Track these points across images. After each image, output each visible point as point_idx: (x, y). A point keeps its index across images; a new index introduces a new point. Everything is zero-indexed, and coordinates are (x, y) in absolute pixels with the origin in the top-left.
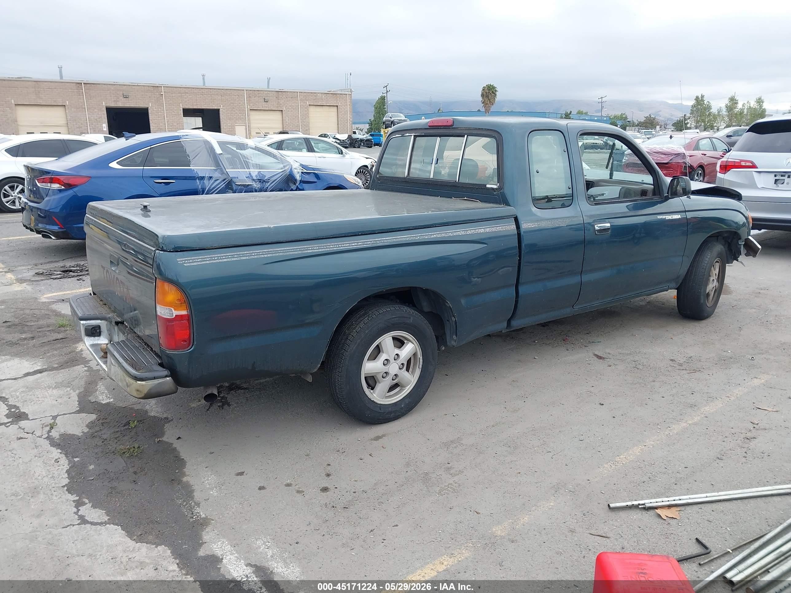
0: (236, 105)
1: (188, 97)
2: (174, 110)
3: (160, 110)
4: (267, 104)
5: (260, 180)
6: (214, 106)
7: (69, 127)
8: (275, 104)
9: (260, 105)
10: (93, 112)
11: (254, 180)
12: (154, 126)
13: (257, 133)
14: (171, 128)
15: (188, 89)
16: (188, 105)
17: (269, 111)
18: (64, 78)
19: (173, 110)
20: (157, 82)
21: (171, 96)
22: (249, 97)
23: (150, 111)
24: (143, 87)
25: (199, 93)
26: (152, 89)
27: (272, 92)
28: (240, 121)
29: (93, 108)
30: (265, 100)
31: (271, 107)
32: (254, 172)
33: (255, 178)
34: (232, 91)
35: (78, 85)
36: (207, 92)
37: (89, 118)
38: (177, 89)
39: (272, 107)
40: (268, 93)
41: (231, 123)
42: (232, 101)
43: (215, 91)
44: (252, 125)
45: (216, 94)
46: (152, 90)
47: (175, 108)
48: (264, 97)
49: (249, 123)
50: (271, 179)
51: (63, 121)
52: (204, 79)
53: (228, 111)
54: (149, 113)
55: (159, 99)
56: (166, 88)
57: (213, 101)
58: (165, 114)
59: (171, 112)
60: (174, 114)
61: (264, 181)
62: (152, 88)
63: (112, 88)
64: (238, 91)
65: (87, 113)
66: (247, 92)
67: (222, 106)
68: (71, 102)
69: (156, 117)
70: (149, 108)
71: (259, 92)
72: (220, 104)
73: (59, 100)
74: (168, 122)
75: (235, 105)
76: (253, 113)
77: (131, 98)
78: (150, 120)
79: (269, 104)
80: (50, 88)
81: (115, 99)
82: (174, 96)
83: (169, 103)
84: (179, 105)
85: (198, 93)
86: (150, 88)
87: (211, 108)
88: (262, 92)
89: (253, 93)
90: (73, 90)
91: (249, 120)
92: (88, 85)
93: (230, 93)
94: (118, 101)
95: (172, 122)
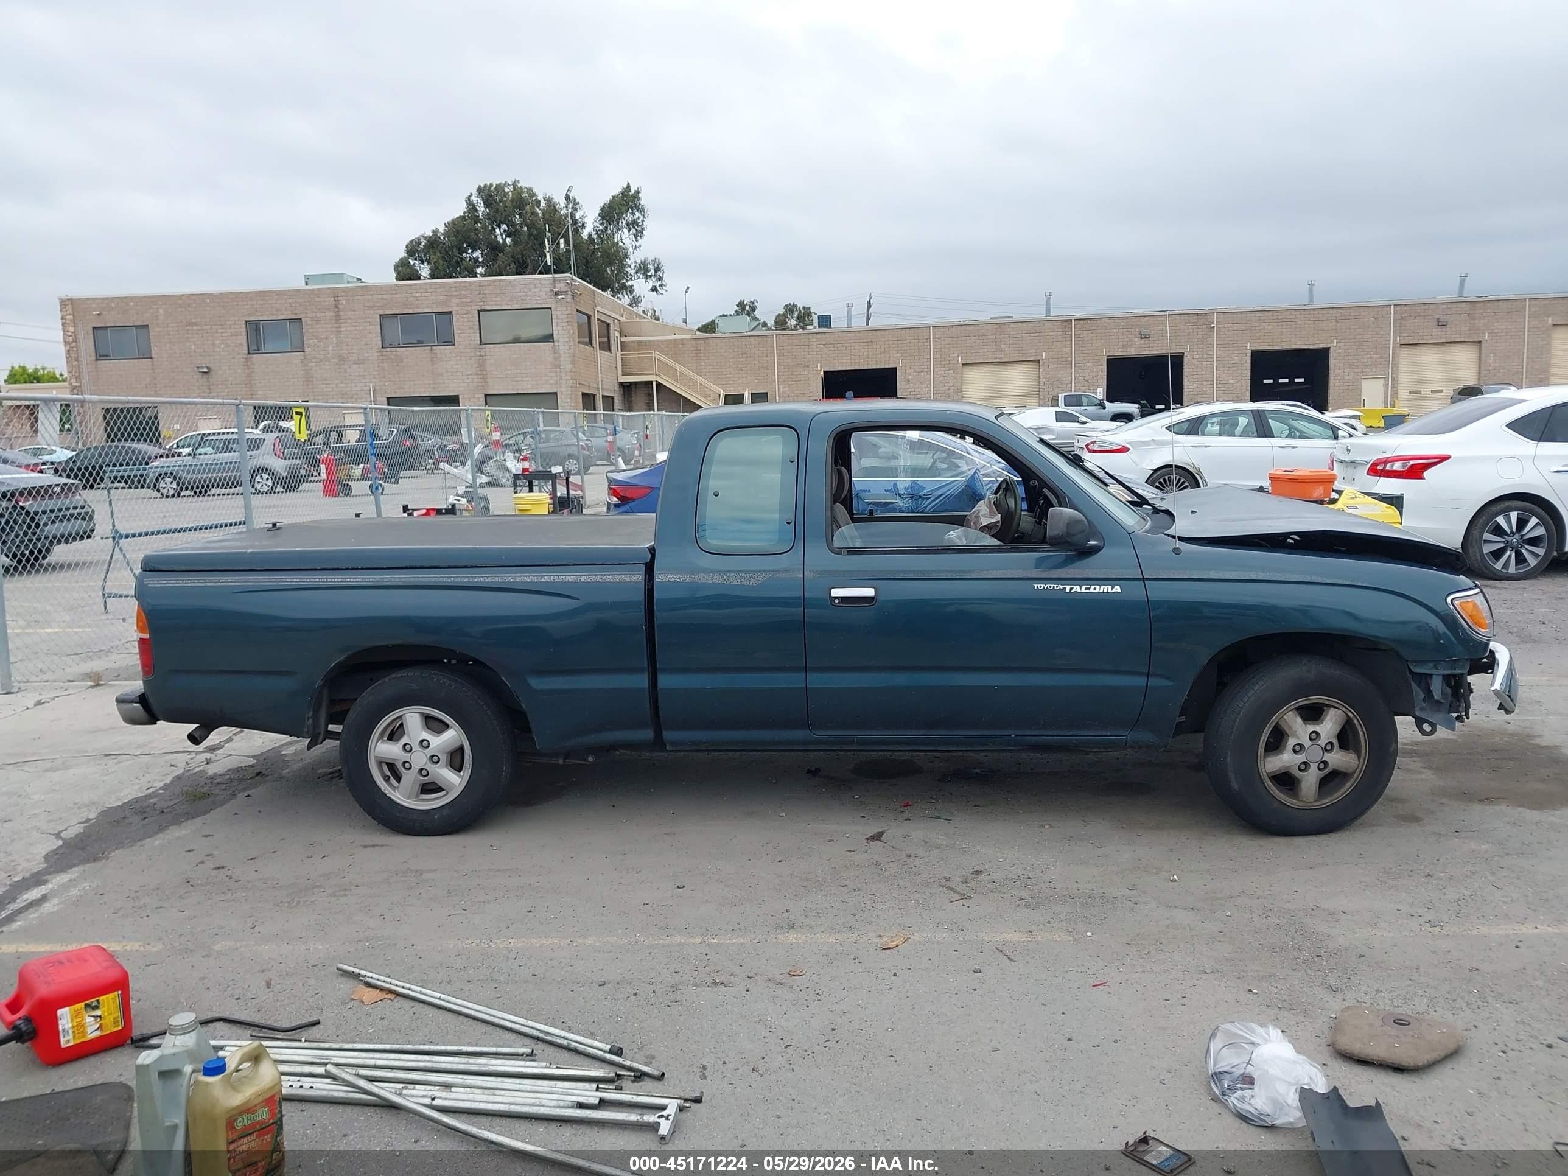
0: (1368, 337)
1: (1264, 329)
2: (1233, 355)
3: (1205, 356)
4: (1444, 330)
5: (912, 496)
6: (1318, 342)
7: (1041, 397)
8: (1463, 329)
9: (1426, 334)
10: (1085, 368)
11: (900, 495)
12: (1190, 387)
13: (1411, 392)
14: (1224, 389)
15: (1266, 314)
16: (1262, 344)
17: (1447, 345)
18: (1052, 314)
19: (1230, 355)
20: (1206, 307)
21: (1230, 329)
22: (1401, 319)
23: (1185, 361)
24: (1178, 318)
25: (1289, 320)
26: (1194, 319)
27: (1460, 305)
28: (1374, 370)
29: (1084, 362)
30: (1438, 322)
31: (1453, 337)
32: (904, 482)
33: (902, 492)
34: (1361, 310)
35: (1065, 323)
36: (1306, 316)
37: (1075, 380)
38: (1244, 315)
39: (1455, 336)
40: (1449, 306)
41: (1352, 374)
42: (1358, 330)
43: (1323, 312)
44: (1403, 377)
45: (1325, 318)
46: (1195, 321)
47: (1235, 352)
48: (1437, 317)
49: (1396, 371)
50: (934, 494)
51: (1032, 388)
52: (1311, 290)
53: (1349, 351)
54: (1185, 363)
55: (1205, 337)
56: (1221, 316)
57: (1318, 334)
58: (1215, 364)
59: (1226, 359)
60: (1232, 362)
61: (920, 497)
62: (1195, 317)
63: (1122, 324)
64: (1375, 309)
65: (1073, 371)
66: (1398, 308)
67: (1335, 341)
68: (1050, 354)
69: (1198, 370)
70: (1185, 355)
71: (1427, 307)
72: (1332, 338)
73: (1031, 351)
74: (1220, 379)
75: (1365, 337)
76: (1405, 351)
77: (1153, 339)
78: (1184, 377)
79: (1448, 329)
80: (1020, 332)
81: (1125, 343)
82: (1235, 328)
83: (1226, 342)
84: (1244, 345)
85: (1287, 318)
86: (1191, 318)
87: (1311, 347)
88: (1434, 306)
89: (1409, 311)
90: (1055, 333)
91: (1396, 366)
92: (1082, 322)
93: (1358, 314)
94: (1131, 346)
95: (1226, 379)
